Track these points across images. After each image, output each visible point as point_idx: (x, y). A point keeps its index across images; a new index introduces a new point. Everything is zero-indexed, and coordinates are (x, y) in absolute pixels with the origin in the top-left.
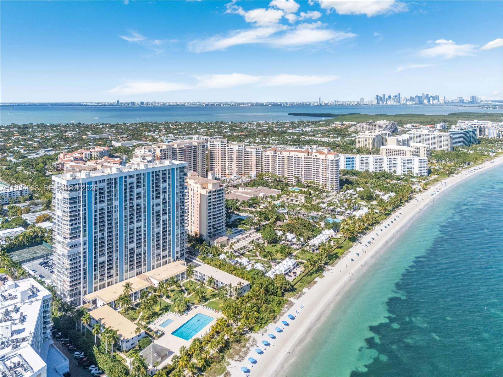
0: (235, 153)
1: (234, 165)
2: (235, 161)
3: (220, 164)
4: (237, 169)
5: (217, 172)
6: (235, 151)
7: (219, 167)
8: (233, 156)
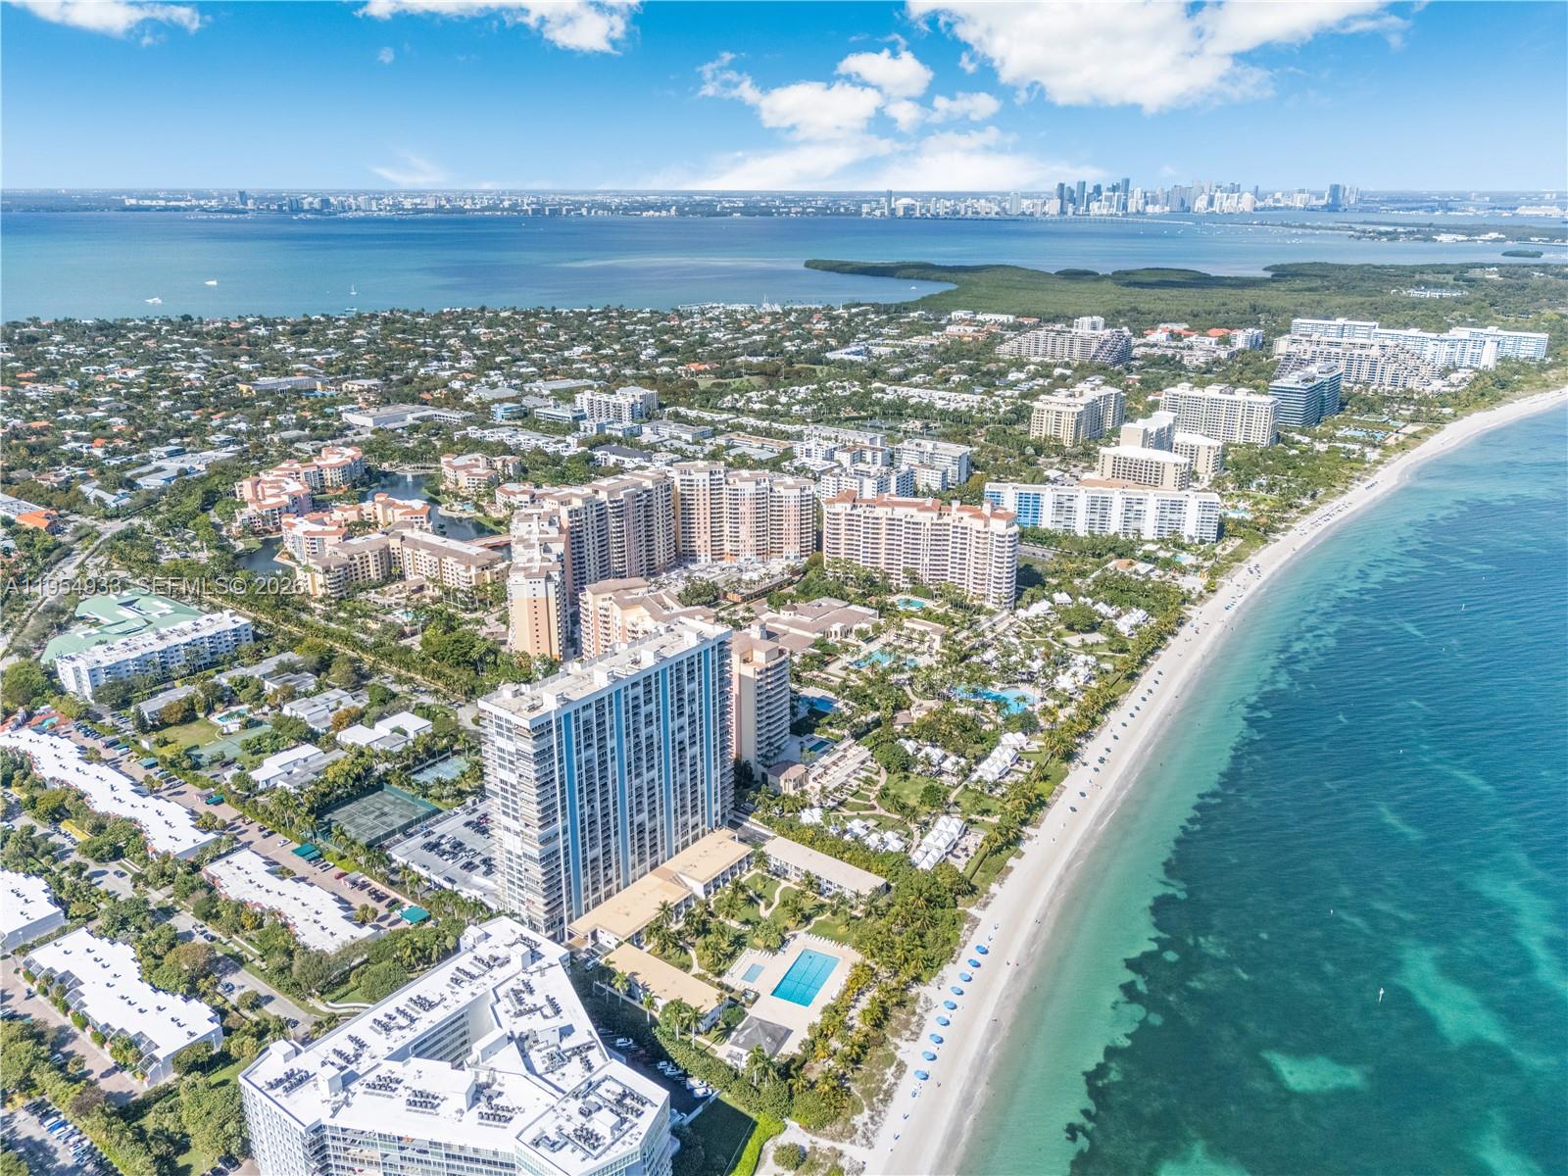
0: (747, 502)
1: (745, 531)
2: (747, 520)
3: (708, 530)
4: (752, 541)
5: (702, 549)
6: (747, 496)
7: (707, 537)
8: (742, 509)
